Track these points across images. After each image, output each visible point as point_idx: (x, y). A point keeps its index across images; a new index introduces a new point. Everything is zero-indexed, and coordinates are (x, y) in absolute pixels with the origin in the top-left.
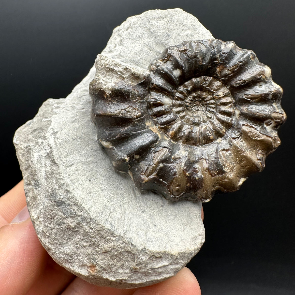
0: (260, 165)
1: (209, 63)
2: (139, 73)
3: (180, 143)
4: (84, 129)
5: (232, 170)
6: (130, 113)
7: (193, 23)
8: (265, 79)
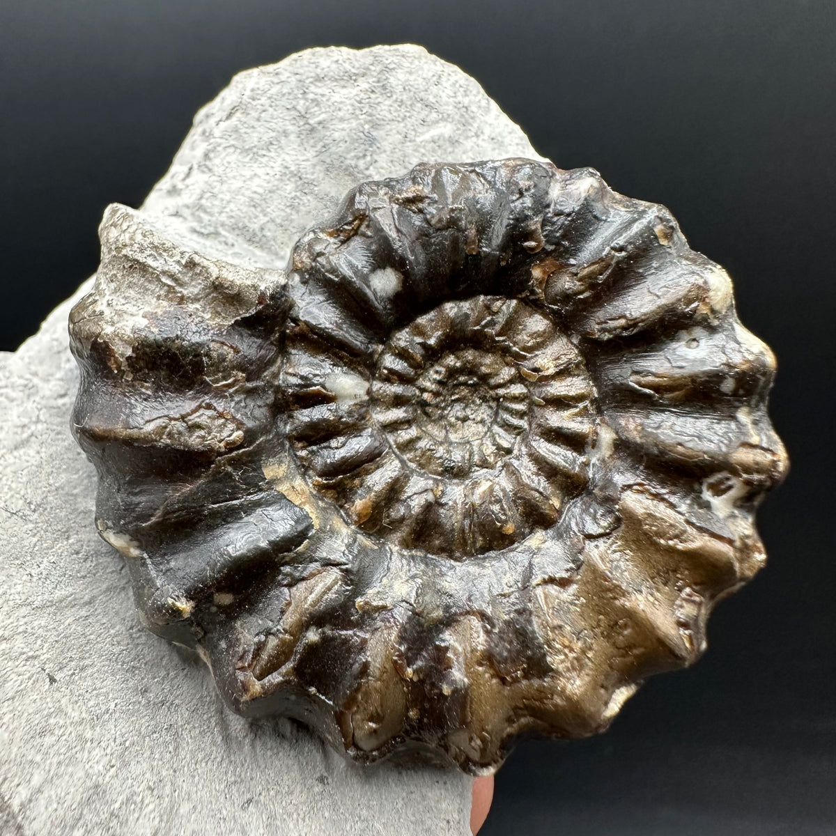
0: (688, 645)
1: (503, 248)
2: (238, 283)
3: (392, 546)
4: (58, 474)
5: (578, 665)
6: (202, 433)
7: (460, 98)
8: (711, 316)
